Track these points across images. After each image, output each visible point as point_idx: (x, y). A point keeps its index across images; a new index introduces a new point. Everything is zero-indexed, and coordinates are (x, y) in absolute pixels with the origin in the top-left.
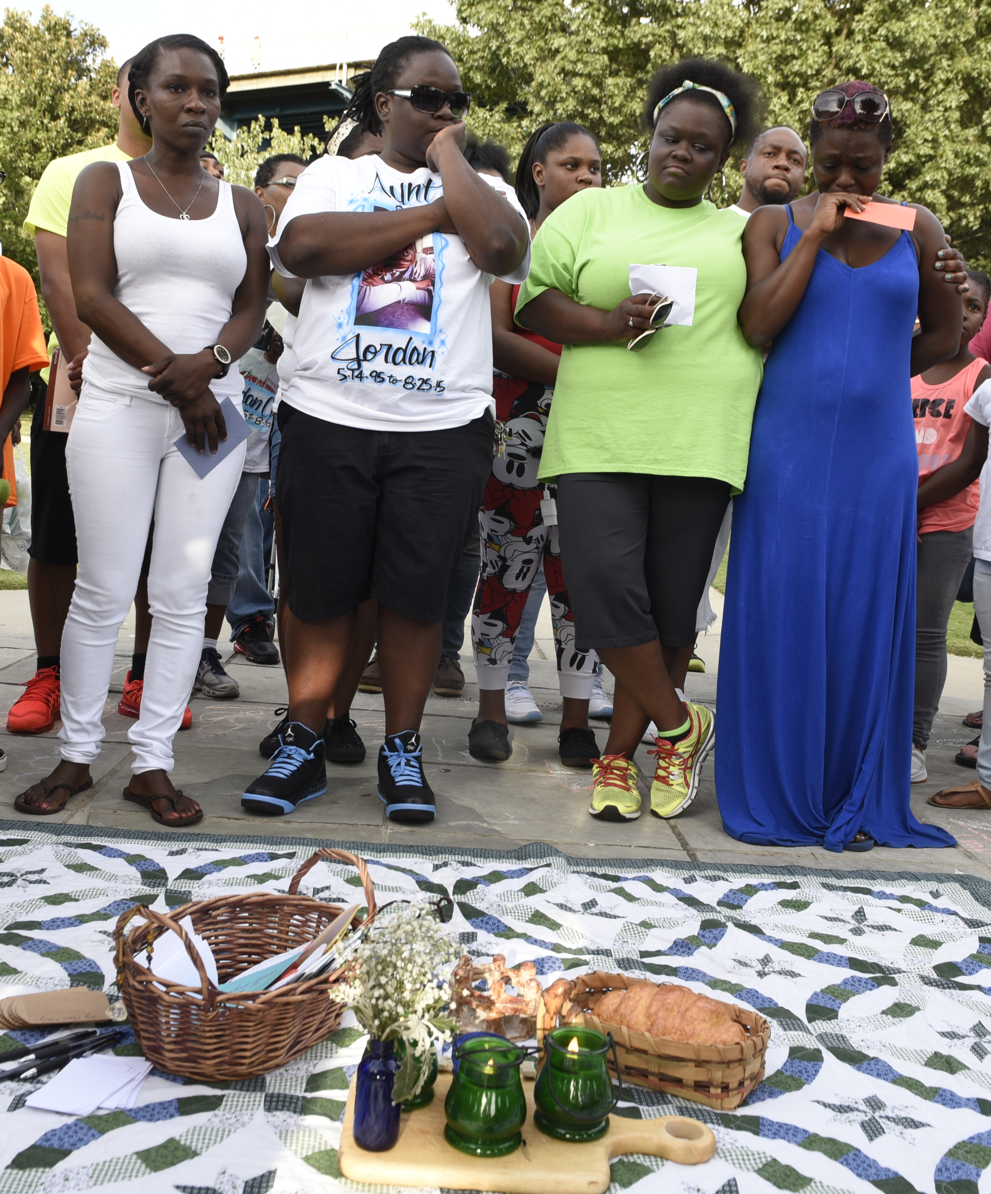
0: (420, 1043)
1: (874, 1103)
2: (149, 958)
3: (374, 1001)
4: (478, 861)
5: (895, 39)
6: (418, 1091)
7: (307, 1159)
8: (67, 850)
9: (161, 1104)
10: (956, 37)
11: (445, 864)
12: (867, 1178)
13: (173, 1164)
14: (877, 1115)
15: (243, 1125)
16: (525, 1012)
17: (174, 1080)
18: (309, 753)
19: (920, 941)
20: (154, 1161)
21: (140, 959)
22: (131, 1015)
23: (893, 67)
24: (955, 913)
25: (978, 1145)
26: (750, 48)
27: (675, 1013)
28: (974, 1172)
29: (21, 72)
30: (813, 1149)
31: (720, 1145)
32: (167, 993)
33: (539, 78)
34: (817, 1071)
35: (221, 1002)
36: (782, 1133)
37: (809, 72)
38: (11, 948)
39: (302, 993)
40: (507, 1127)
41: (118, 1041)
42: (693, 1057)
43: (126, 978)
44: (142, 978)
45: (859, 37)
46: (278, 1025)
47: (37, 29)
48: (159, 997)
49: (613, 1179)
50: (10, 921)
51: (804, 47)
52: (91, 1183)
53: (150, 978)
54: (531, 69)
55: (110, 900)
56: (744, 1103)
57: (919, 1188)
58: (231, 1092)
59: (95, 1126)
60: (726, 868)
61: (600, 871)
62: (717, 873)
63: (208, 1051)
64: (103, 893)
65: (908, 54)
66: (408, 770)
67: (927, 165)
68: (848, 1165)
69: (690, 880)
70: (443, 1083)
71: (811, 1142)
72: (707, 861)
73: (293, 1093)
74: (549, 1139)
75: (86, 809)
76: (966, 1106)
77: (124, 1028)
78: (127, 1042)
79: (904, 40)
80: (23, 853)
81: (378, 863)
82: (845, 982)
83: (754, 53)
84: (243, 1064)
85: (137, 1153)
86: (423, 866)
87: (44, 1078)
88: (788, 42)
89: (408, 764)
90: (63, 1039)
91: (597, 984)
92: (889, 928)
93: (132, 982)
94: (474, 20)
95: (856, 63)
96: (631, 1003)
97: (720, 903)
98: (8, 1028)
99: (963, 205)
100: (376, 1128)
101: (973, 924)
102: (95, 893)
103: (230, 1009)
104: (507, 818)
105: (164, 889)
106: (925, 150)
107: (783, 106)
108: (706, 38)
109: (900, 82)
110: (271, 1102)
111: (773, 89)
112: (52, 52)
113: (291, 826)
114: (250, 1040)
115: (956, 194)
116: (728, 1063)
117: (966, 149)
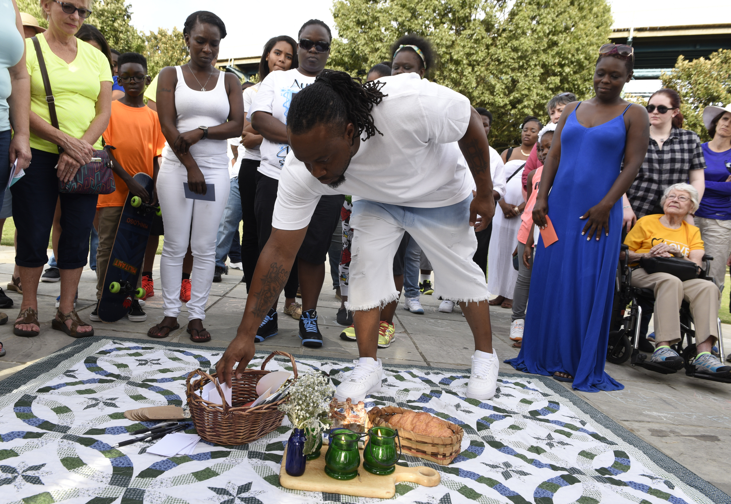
0: (316, 430)
1: (507, 465)
2: (201, 392)
3: (296, 411)
4: (340, 363)
5: (515, 48)
6: (314, 450)
7: (265, 478)
8: (170, 352)
9: (204, 453)
10: (539, 47)
11: (326, 363)
12: (505, 495)
13: (208, 478)
14: (508, 469)
15: (239, 463)
16: (359, 422)
17: (210, 444)
18: (271, 318)
19: (524, 401)
20: (200, 477)
21: (197, 392)
22: (193, 416)
23: (514, 59)
24: (537, 391)
25: (552, 483)
26: (457, 49)
27: (424, 423)
28: (551, 494)
29: (164, 53)
30: (482, 483)
31: (442, 479)
32: (208, 407)
33: (371, 59)
34: (482, 451)
35: (231, 411)
36: (468, 475)
37: (480, 60)
38: (144, 389)
39: (265, 409)
40: (352, 468)
41: (187, 427)
42: (431, 442)
43: (191, 400)
44: (198, 400)
45: (500, 46)
46: (255, 423)
47: (171, 36)
48: (205, 408)
49: (396, 492)
50: (144, 378)
51: (478, 49)
52: (172, 485)
53: (201, 400)
54: (368, 56)
55: (186, 372)
56: (452, 463)
57: (527, 500)
58: (234, 450)
59: (175, 462)
60: (442, 370)
61: (390, 369)
62: (438, 371)
63: (225, 432)
64: (184, 369)
65: (520, 54)
66: (312, 326)
67: (525, 99)
68: (497, 489)
69: (428, 374)
70: (324, 449)
71: (481, 479)
72: (435, 366)
73: (260, 451)
74: (369, 473)
75: (178, 337)
76: (546, 467)
77: (189, 422)
78: (190, 428)
79: (519, 48)
80: (151, 352)
81: (298, 362)
82: (491, 416)
83: (458, 51)
84: (239, 438)
85: (192, 473)
86: (317, 363)
87: (154, 441)
88: (471, 48)
89: (311, 323)
90: (164, 426)
91: (390, 411)
92: (511, 395)
93: (193, 402)
94: (345, 36)
95: (498, 57)
96: (405, 418)
97: (440, 383)
98: (141, 420)
99: (540, 115)
100: (295, 467)
101: (545, 395)
102: (180, 369)
103: (234, 414)
104: (352, 347)
105: (209, 369)
106: (525, 92)
107: (469, 73)
108: (438, 44)
109: (516, 65)
110: (251, 454)
111: (466, 66)
112: (176, 45)
113: (262, 346)
114: (242, 428)
115: (537, 111)
116: (445, 445)
117: (541, 92)
